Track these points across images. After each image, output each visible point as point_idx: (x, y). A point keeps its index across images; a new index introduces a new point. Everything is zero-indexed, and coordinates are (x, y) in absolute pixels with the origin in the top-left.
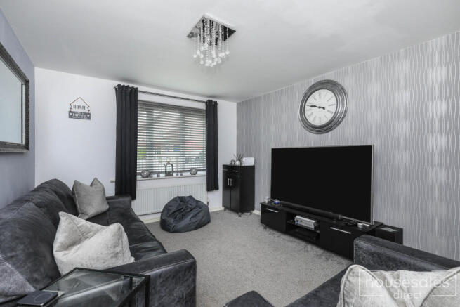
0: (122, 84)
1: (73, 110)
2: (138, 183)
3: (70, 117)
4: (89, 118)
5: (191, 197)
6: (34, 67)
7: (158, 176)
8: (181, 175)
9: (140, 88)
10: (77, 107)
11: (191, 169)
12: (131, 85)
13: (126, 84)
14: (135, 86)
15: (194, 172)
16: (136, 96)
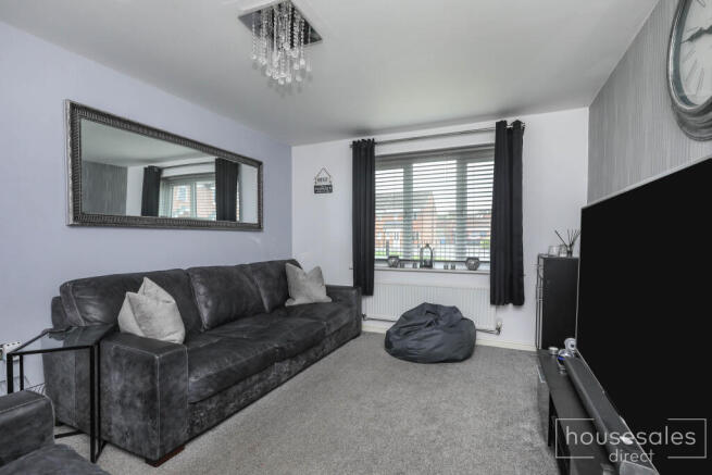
0: (356, 139)
1: (319, 184)
2: (376, 273)
3: (316, 192)
4: (331, 191)
5: (455, 310)
6: (290, 147)
7: (414, 266)
8: (453, 268)
9: (378, 138)
10: (320, 180)
11: (469, 258)
12: (366, 138)
13: (360, 139)
14: (371, 138)
15: (473, 265)
16: (372, 151)
